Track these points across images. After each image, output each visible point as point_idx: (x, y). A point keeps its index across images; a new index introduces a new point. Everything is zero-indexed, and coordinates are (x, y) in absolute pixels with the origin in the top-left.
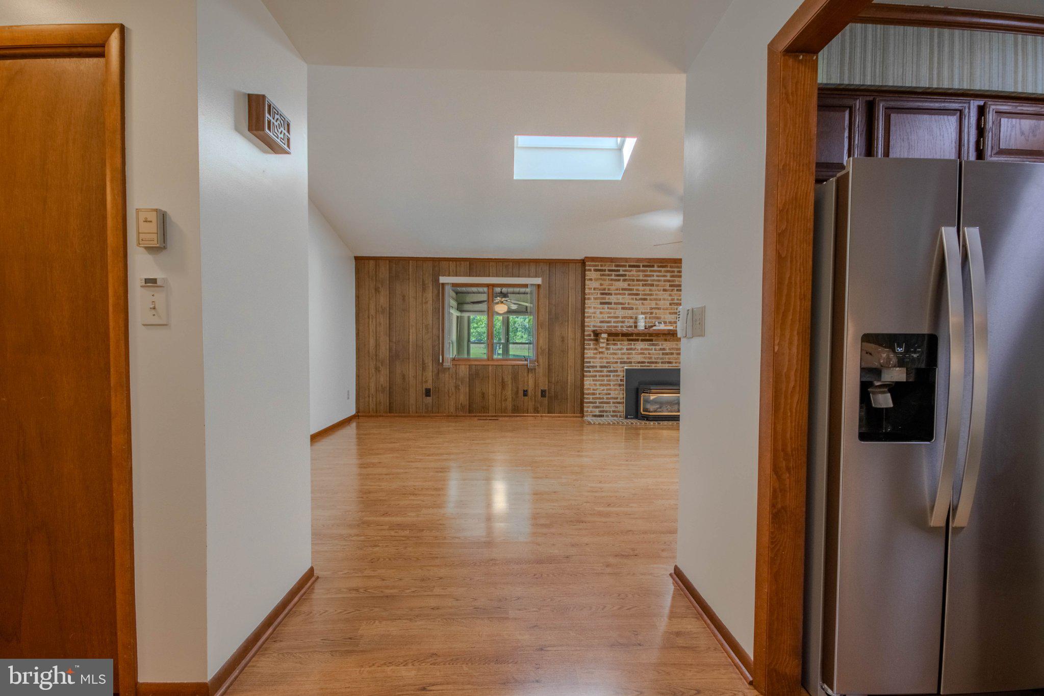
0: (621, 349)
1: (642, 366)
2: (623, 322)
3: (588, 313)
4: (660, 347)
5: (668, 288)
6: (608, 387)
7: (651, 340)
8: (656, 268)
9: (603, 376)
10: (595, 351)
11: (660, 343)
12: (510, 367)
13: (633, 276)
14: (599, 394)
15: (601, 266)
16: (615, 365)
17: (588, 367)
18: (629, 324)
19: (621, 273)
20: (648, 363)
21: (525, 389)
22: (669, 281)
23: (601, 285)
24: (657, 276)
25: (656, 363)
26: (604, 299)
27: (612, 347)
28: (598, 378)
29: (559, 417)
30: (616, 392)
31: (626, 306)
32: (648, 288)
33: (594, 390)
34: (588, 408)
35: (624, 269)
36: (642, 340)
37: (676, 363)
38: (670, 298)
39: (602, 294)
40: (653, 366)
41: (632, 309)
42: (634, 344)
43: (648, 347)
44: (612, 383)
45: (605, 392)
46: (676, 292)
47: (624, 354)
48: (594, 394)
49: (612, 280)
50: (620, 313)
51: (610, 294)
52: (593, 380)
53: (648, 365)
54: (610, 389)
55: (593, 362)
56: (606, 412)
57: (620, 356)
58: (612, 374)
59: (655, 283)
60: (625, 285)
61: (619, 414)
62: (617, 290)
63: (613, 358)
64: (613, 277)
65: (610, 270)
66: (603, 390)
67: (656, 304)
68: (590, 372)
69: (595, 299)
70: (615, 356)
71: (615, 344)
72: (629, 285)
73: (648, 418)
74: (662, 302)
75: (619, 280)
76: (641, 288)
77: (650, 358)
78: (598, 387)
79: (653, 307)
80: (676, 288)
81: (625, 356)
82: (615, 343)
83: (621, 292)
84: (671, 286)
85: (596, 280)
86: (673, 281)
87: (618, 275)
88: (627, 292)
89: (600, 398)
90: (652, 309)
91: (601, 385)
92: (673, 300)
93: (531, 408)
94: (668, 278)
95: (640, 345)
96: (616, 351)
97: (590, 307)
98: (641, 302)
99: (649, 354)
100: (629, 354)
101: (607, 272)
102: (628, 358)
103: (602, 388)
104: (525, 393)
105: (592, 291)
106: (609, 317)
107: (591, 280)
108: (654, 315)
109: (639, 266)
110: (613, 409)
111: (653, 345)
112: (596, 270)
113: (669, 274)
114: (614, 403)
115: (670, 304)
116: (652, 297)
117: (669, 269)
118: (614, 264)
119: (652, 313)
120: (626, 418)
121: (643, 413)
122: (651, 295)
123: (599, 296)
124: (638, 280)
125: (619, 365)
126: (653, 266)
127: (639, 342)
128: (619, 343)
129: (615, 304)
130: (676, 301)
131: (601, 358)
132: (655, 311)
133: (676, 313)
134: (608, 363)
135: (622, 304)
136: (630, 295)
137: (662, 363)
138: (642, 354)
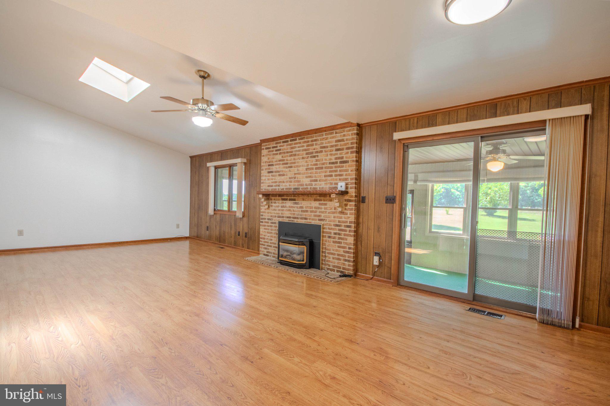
0: (278, 206)
1: (289, 220)
2: (279, 186)
3: (262, 180)
5: (305, 156)
6: (271, 235)
7: (294, 200)
9: (268, 226)
10: (266, 208)
11: (300, 202)
13: (284, 149)
14: (267, 239)
15: (269, 145)
17: (262, 219)
18: (282, 187)
19: (278, 148)
22: (306, 150)
23: (269, 159)
24: (298, 147)
25: (297, 218)
26: (269, 169)
27: (273, 204)
28: (266, 227)
30: (275, 239)
31: (281, 173)
32: (292, 158)
33: (264, 236)
34: (262, 248)
35: (280, 144)
36: (290, 200)
37: (310, 219)
38: (306, 164)
39: (269, 165)
40: (296, 221)
41: (284, 175)
42: (285, 203)
43: (293, 205)
44: (273, 232)
45: (269, 238)
46: (310, 159)
47: (279, 210)
48: (264, 239)
49: (274, 154)
50: (278, 179)
51: (272, 165)
52: (264, 229)
53: (293, 219)
54: (272, 237)
55: (264, 215)
56: (270, 252)
57: (278, 212)
58: (273, 225)
59: (297, 153)
60: (280, 157)
61: (276, 256)
62: (276, 161)
64: (275, 152)
65: (273, 147)
67: (298, 170)
68: (263, 222)
69: (266, 169)
70: (275, 212)
71: (275, 203)
72: (282, 157)
74: (301, 168)
75: (278, 154)
76: (289, 158)
77: (294, 214)
78: (266, 234)
79: (296, 172)
80: (310, 155)
81: (280, 212)
83: (278, 163)
84: (307, 154)
85: (266, 155)
86: (308, 150)
87: (277, 150)
88: (281, 162)
89: (267, 242)
90: (295, 174)
91: (268, 232)
93: (241, 244)
94: (305, 147)
95: (289, 204)
96: (276, 208)
97: (263, 176)
98: (289, 169)
99: (294, 211)
100: (283, 210)
101: (271, 149)
102: (282, 214)
103: (268, 235)
104: (239, 233)
105: (264, 164)
106: (272, 182)
107: (264, 156)
108: (296, 179)
109: (287, 141)
110: (273, 251)
111: (296, 203)
112: (266, 148)
113: (305, 144)
114: (274, 247)
115: (306, 169)
116: (295, 165)
117: (306, 140)
118: (275, 142)
119: (295, 178)
121: (280, 258)
122: (295, 163)
123: (268, 167)
124: (287, 152)
126: (296, 140)
127: (288, 201)
128: (277, 201)
129: (275, 172)
130: (310, 167)
131: (268, 213)
132: (296, 176)
133: (310, 177)
134: (271, 216)
135: (279, 172)
136: (283, 164)
137: (301, 218)
138: (289, 210)
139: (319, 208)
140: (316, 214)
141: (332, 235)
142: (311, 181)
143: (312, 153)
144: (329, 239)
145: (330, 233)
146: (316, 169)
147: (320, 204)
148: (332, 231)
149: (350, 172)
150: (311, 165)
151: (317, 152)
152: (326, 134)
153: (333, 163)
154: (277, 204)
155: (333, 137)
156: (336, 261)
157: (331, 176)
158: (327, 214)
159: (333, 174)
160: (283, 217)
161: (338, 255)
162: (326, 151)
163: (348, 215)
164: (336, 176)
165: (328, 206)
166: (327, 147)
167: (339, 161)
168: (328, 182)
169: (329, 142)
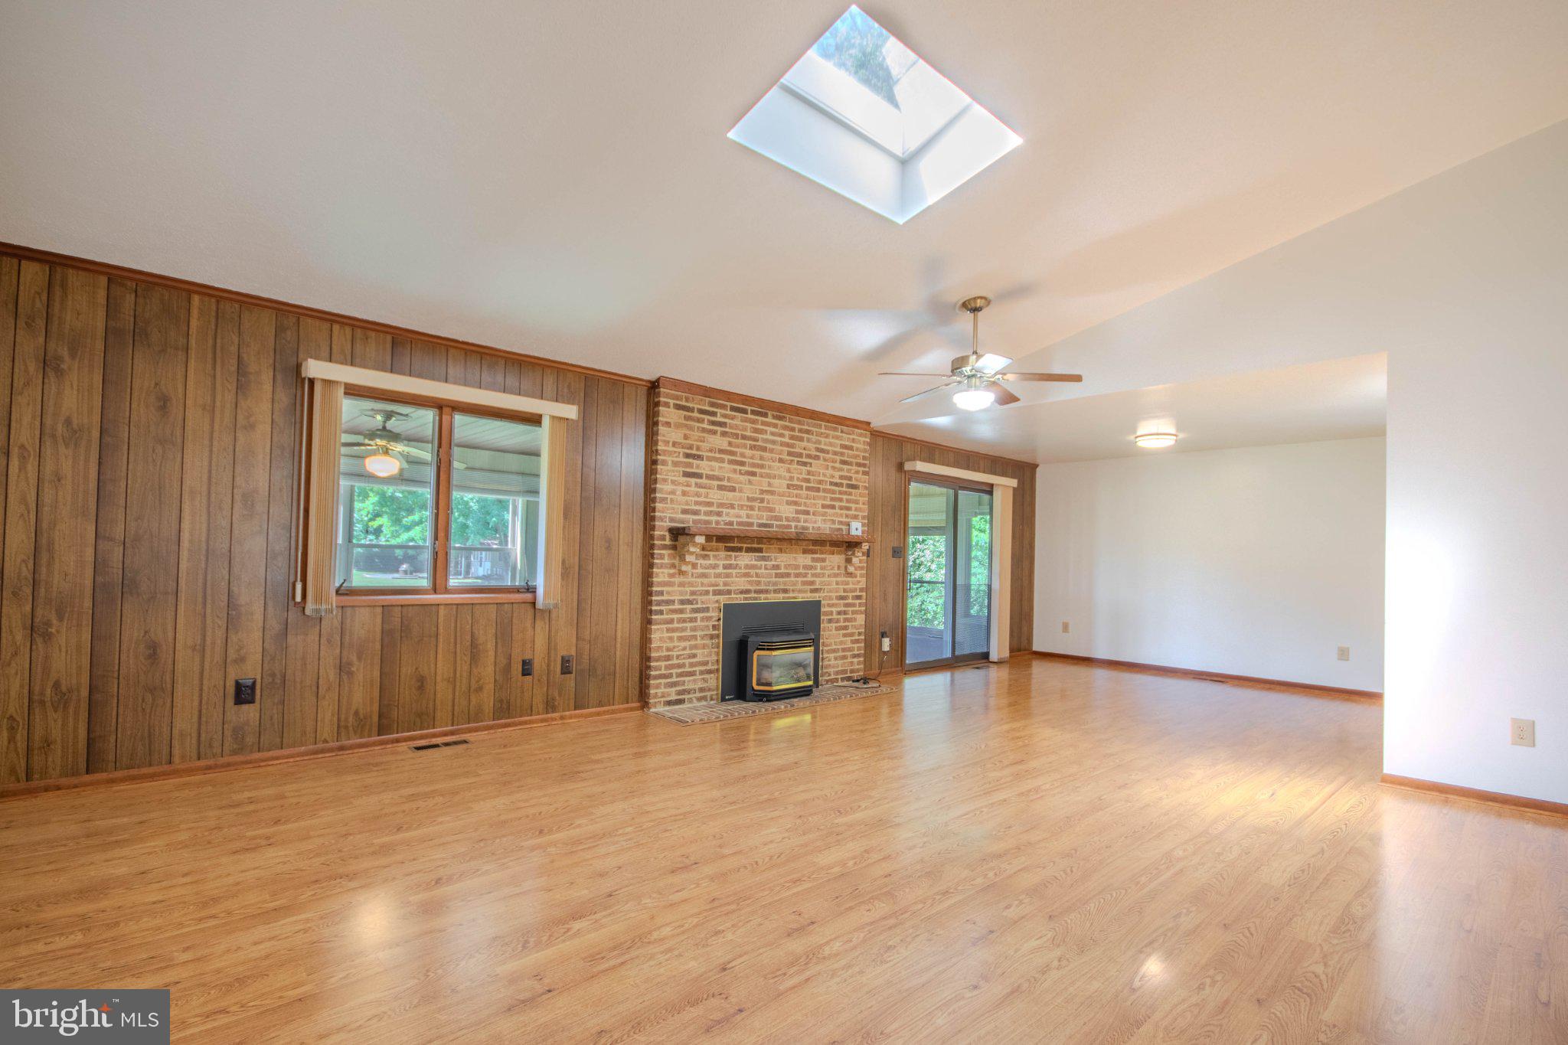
0: (715, 567)
1: (746, 599)
2: (719, 514)
3: (661, 491)
4: (773, 563)
5: (785, 457)
6: (693, 643)
7: (760, 550)
8: (769, 420)
9: (684, 621)
10: (672, 571)
11: (773, 555)
12: (493, 608)
13: (736, 427)
14: (678, 657)
15: (687, 400)
16: (704, 598)
17: (659, 603)
18: (728, 519)
19: (719, 419)
20: (756, 592)
21: (527, 657)
22: (788, 445)
23: (686, 437)
24: (772, 434)
25: (767, 591)
26: (690, 465)
27: (700, 561)
28: (676, 625)
29: (598, 714)
30: (706, 651)
31: (725, 483)
32: (758, 453)
33: (668, 649)
34: (658, 690)
35: (723, 412)
36: (749, 550)
37: (793, 591)
38: (788, 475)
39: (687, 456)
40: (763, 599)
41: (733, 489)
42: (736, 557)
43: (756, 563)
44: (699, 633)
45: (688, 652)
46: (795, 466)
47: (718, 576)
48: (668, 658)
49: (704, 430)
50: (716, 496)
51: (699, 457)
52: (668, 630)
53: (755, 595)
54: (695, 647)
55: (668, 593)
56: (688, 692)
57: (713, 580)
58: (699, 615)
59: (769, 446)
60: (721, 442)
61: (708, 694)
62: (711, 451)
63: (702, 584)
64: (705, 426)
65: (701, 411)
66: (684, 649)
67: (770, 484)
68: (661, 612)
69: (675, 464)
70: (705, 581)
71: (710, 557)
72: (730, 443)
73: (767, 697)
74: (776, 482)
75: (714, 433)
76: (748, 452)
77: (758, 583)
78: (676, 643)
79: (764, 489)
80: (796, 459)
81: (721, 581)
82: (706, 555)
83: (717, 455)
84: (790, 454)
85: (678, 426)
86: (792, 446)
87: (713, 423)
88: (726, 457)
89: (679, 666)
90: (762, 492)
91: (680, 639)
92: (791, 478)
93: (539, 701)
94: (786, 440)
95: (745, 559)
96: (706, 571)
97: (665, 480)
98: (747, 477)
99: (757, 575)
100: (728, 576)
101: (696, 414)
102: (725, 584)
103: (683, 644)
104: (527, 669)
105: (670, 448)
106: (697, 503)
107: (668, 424)
108: (765, 504)
109: (744, 411)
110: (700, 685)
111: (764, 559)
112: (678, 407)
113: (787, 433)
114: (702, 673)
115: (789, 486)
116: (763, 471)
117: (787, 424)
118: (707, 399)
119: (762, 500)
120: (723, 700)
121: (756, 688)
122: (762, 466)
123: (682, 459)
124: (744, 437)
125: (711, 597)
126: (765, 415)
127: (743, 554)
128: (711, 553)
129: (709, 477)
130: (795, 482)
131: (682, 585)
132: (766, 497)
133: (795, 503)
134: (693, 593)
135: (719, 479)
136: (731, 462)
137: (775, 591)
138: (747, 575)
139: (811, 567)
140: (805, 579)
141: (835, 616)
142: (798, 512)
143: (800, 455)
144: (829, 625)
145: (831, 613)
146: (808, 489)
147: (813, 560)
148: (834, 610)
149: (861, 506)
150: (798, 479)
151: (809, 456)
152: (826, 428)
153: (836, 484)
154: (712, 562)
155: (837, 438)
156: (840, 662)
157: (833, 507)
158: (826, 579)
159: (837, 504)
160: (729, 592)
161: (844, 650)
162: (825, 460)
163: (858, 579)
164: (841, 508)
165: (827, 563)
166: (827, 452)
167: (845, 482)
168: (828, 518)
169: (831, 444)
